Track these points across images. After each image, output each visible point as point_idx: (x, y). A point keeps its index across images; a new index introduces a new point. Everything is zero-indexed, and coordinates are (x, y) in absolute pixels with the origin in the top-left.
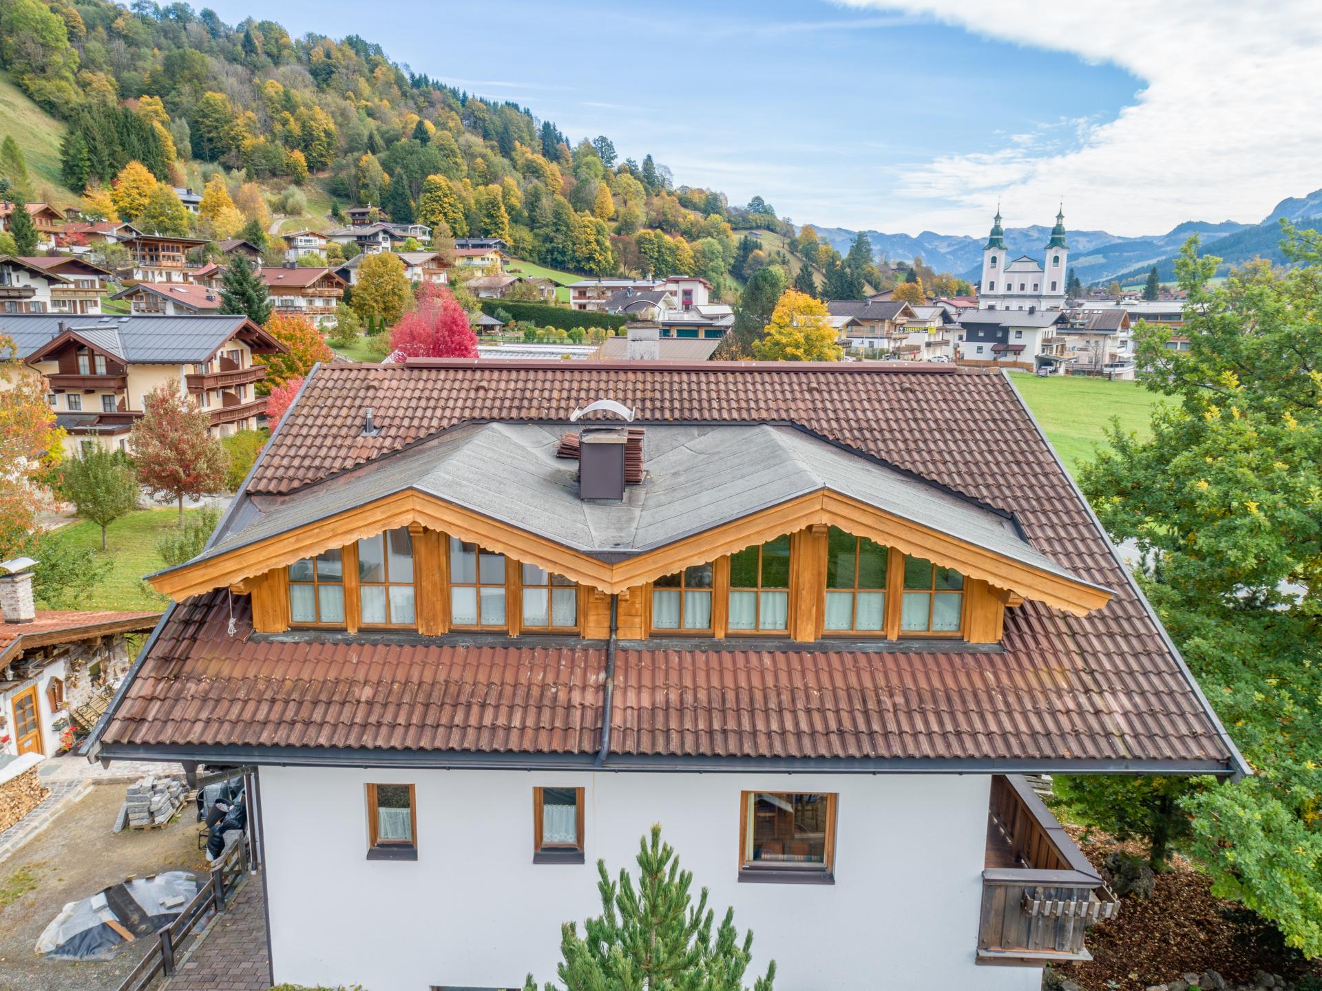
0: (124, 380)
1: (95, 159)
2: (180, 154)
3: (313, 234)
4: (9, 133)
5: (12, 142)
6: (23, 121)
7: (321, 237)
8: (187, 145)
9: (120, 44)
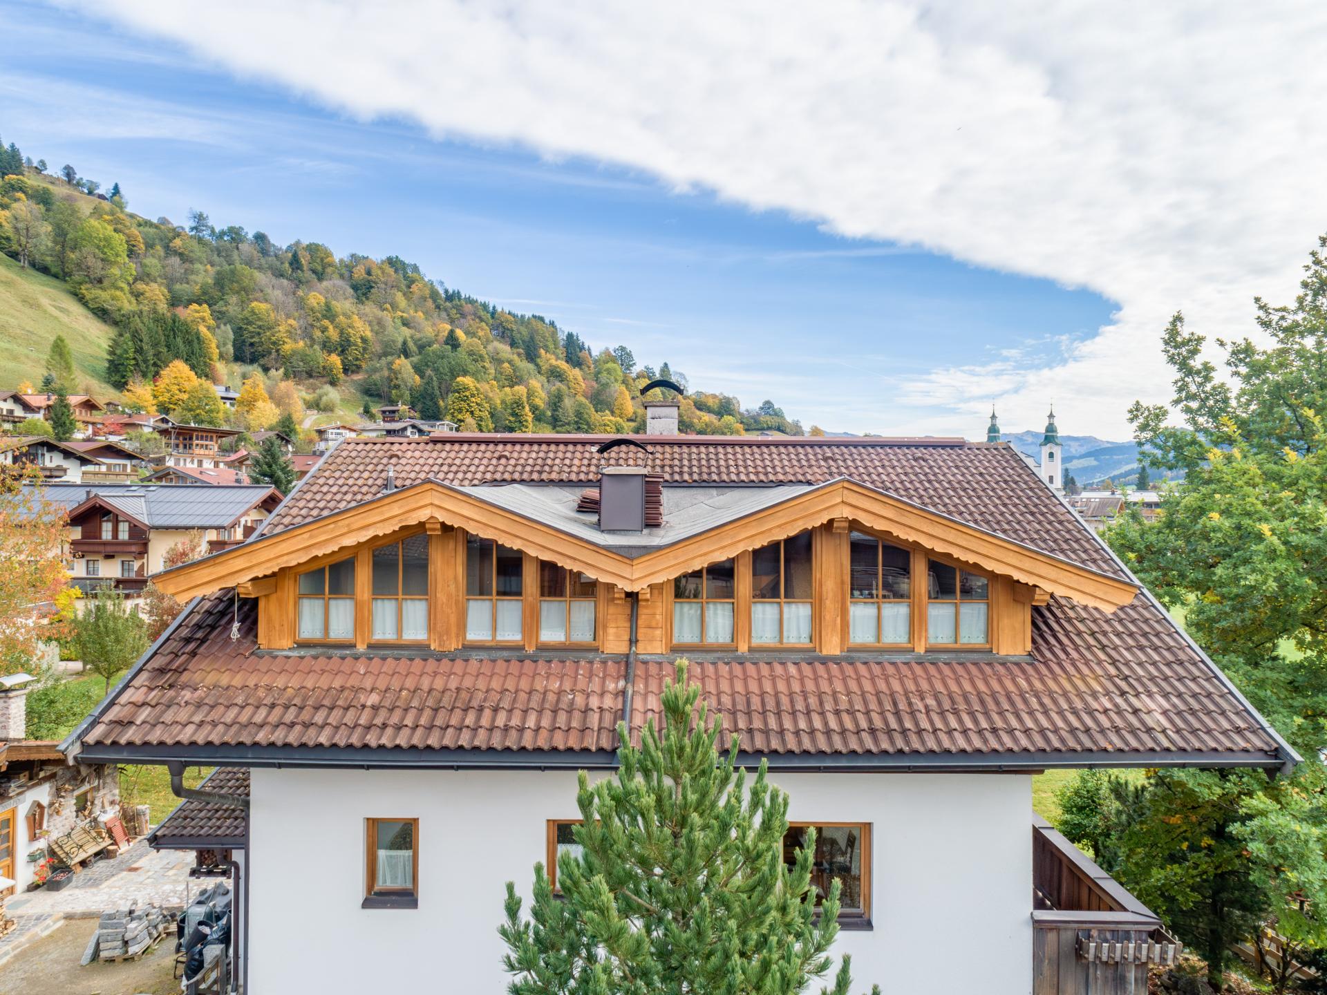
0: (145, 545)
1: (140, 358)
2: (221, 357)
3: (344, 427)
4: (60, 333)
5: (62, 341)
6: (75, 325)
7: (351, 430)
8: (230, 349)
9: (175, 260)
